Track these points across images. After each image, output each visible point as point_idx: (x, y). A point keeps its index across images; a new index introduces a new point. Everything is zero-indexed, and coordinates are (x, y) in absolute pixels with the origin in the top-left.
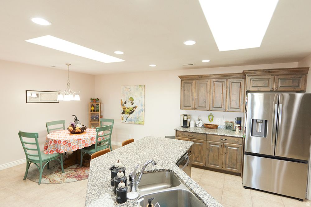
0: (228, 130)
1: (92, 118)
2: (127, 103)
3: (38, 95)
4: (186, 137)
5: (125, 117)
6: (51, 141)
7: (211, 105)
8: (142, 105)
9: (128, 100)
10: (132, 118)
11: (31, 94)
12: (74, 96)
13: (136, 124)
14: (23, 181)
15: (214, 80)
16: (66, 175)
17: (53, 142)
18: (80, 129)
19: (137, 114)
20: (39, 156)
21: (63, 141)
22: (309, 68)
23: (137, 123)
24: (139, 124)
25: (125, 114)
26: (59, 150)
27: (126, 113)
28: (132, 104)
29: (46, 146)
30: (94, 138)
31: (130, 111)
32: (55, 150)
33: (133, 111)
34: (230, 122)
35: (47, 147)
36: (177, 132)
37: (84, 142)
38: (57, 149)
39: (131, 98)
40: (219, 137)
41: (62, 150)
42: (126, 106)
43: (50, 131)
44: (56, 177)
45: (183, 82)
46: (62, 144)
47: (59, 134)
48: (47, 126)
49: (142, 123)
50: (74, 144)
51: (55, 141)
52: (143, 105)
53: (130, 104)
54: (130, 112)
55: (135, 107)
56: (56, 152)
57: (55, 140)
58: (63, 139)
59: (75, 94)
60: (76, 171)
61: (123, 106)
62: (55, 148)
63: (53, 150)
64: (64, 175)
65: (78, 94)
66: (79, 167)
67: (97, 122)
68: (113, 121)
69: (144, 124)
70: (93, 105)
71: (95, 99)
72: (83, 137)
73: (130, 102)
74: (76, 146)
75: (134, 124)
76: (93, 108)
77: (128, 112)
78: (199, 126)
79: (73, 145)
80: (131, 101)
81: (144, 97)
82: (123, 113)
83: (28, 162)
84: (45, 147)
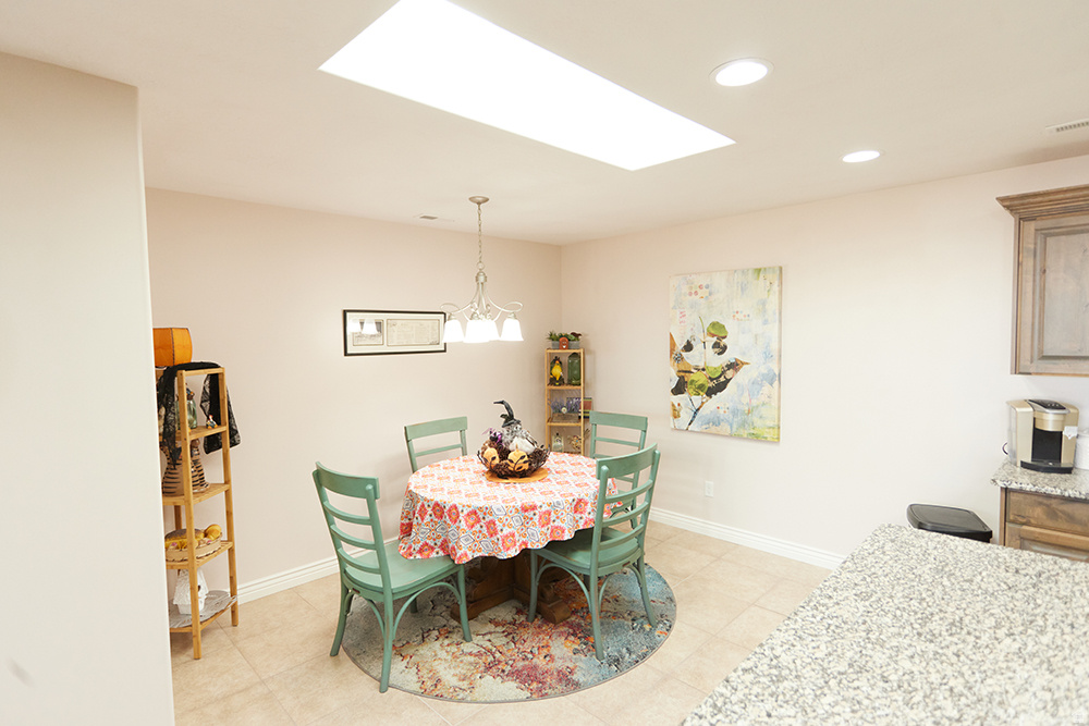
1: (556, 409)
2: (697, 347)
3: (379, 324)
4: (1079, 529)
5: (686, 405)
6: (423, 505)
8: (768, 356)
9: (700, 336)
10: (721, 411)
11: (362, 323)
12: (500, 325)
13: (740, 437)
14: (330, 661)
16: (479, 655)
17: (430, 511)
18: (526, 459)
19: (746, 394)
20: (382, 570)
21: (466, 512)
23: (745, 433)
24: (755, 437)
25: (685, 396)
26: (453, 548)
27: (690, 389)
28: (718, 350)
29: (408, 521)
30: (586, 504)
31: (712, 379)
32: (439, 544)
33: (722, 379)
35: (410, 526)
36: (1010, 496)
37: (546, 518)
38: (445, 541)
39: (714, 325)
41: (462, 552)
42: (692, 359)
43: (418, 460)
44: (444, 658)
45: (1030, 227)
46: (463, 524)
47: (451, 474)
48: (408, 441)
49: (770, 434)
50: (510, 526)
51: (439, 509)
52: (776, 355)
53: (710, 351)
54: (711, 384)
55: (734, 366)
56: (441, 553)
57: (437, 504)
58: (465, 501)
59: (504, 317)
60: (513, 640)
61: (679, 359)
62: (439, 537)
63: (431, 543)
64: (470, 654)
65: (515, 317)
66: (523, 618)
67: (573, 424)
68: (640, 423)
69: (778, 438)
70: (557, 359)
71: (566, 336)
72: (543, 498)
73: (709, 345)
74: (517, 537)
75: (731, 436)
76: (557, 371)
77: (701, 387)
79: (505, 532)
80: (715, 339)
81: (780, 321)
82: (678, 390)
83: (345, 590)
84: (403, 524)
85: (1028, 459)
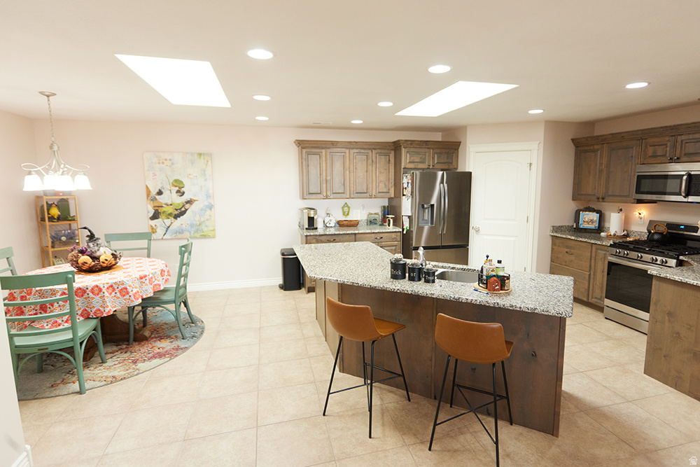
0: (372, 226)
1: (56, 238)
2: (166, 193)
5: (161, 225)
7: (352, 189)
8: (208, 196)
9: (168, 187)
10: (184, 226)
13: (195, 238)
15: (355, 151)
19: (198, 216)
21: (106, 287)
22: (460, 142)
23: (198, 235)
24: (204, 237)
25: (159, 220)
27: (163, 216)
28: (179, 194)
31: (177, 210)
33: (183, 209)
34: (375, 214)
36: (308, 238)
37: (151, 281)
39: (176, 180)
40: (373, 235)
42: (162, 199)
45: (304, 151)
49: (210, 234)
52: (212, 196)
53: (174, 195)
54: (176, 212)
55: (190, 202)
61: (154, 200)
66: (124, 346)
68: (147, 236)
69: (215, 235)
73: (174, 192)
77: (170, 214)
78: (330, 225)
80: (177, 188)
82: (155, 216)
85: (307, 227)
